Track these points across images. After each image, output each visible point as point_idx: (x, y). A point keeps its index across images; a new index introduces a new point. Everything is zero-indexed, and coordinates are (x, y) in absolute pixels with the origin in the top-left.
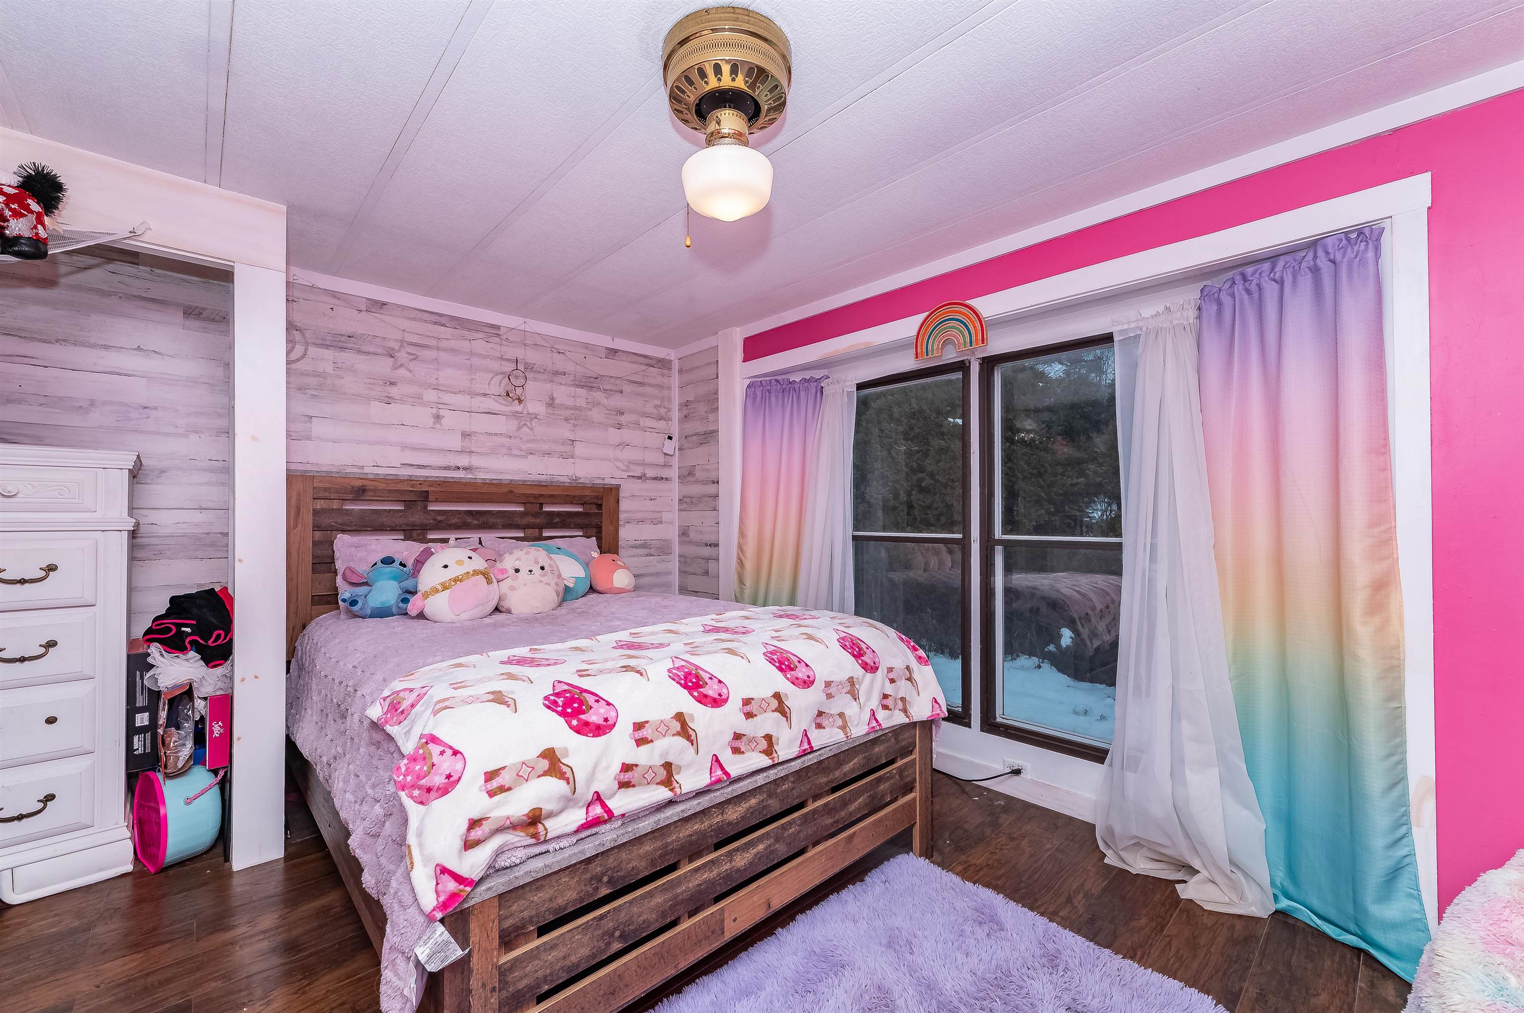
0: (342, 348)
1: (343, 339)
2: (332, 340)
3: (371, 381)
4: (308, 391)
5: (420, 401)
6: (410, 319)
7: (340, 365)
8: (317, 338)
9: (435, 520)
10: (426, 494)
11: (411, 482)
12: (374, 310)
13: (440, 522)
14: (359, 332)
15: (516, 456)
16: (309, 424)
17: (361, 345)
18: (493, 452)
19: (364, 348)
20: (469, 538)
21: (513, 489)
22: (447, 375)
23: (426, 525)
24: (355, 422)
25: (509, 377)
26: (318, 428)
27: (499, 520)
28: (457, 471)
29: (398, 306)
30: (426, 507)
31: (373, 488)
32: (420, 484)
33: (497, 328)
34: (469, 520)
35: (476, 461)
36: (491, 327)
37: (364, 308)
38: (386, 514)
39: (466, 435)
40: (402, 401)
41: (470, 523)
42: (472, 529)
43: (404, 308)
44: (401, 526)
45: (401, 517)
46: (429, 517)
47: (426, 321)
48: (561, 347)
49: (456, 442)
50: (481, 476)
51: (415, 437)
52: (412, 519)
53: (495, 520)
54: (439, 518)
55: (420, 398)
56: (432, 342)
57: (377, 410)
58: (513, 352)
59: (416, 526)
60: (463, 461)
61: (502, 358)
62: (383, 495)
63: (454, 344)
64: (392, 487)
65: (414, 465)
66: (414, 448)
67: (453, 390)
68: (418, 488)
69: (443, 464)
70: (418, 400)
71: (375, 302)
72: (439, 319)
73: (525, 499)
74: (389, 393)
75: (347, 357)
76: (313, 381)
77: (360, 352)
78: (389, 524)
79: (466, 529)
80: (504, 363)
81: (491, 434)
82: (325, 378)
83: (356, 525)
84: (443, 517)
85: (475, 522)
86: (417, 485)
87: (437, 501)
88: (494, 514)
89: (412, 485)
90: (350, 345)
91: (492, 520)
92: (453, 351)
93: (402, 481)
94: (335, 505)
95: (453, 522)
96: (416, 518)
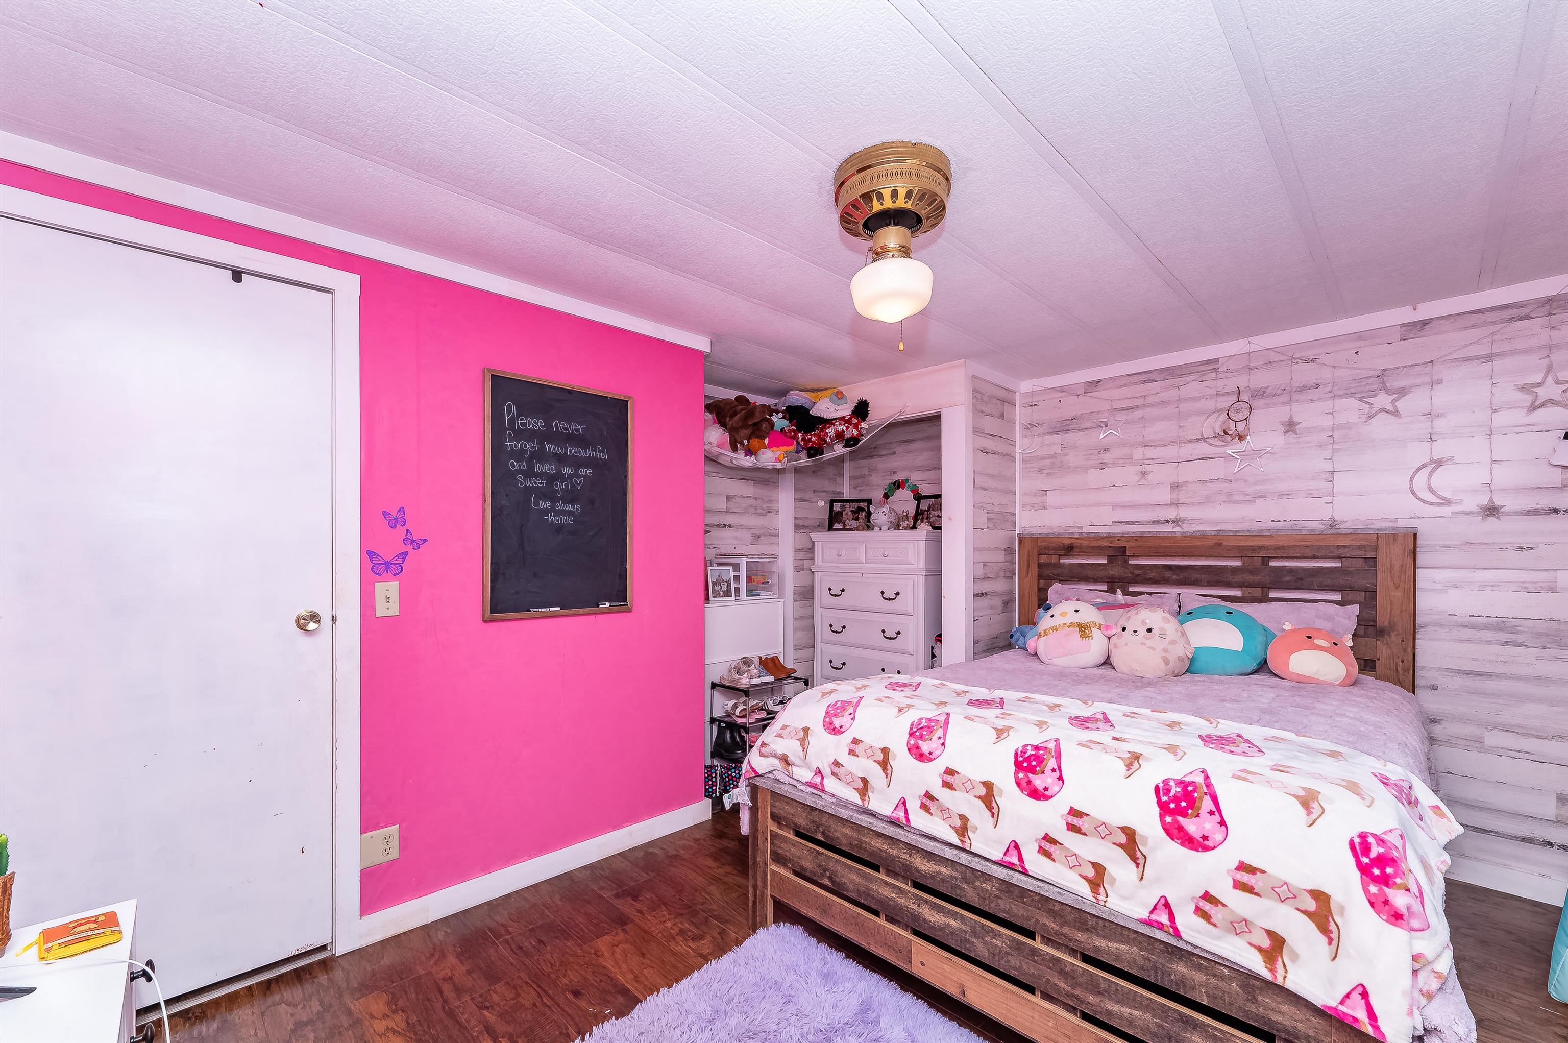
0: (1067, 431)
1: (1068, 422)
2: (1060, 427)
3: (1089, 452)
4: (1045, 471)
5: (1130, 461)
6: (1121, 387)
7: (1065, 445)
8: (1050, 428)
9: (1133, 574)
10: (1124, 549)
11: (1110, 539)
12: (1091, 390)
13: (1137, 576)
14: (1079, 413)
15: (1238, 502)
16: (1045, 497)
17: (1081, 424)
18: (1208, 500)
19: (1083, 426)
20: (1165, 593)
21: (1221, 542)
22: (1160, 429)
23: (1124, 578)
24: (1076, 490)
25: (1228, 414)
26: (1052, 499)
27: (1203, 576)
28: (1166, 525)
29: (1110, 379)
30: (1126, 561)
31: (1079, 545)
32: (1118, 540)
33: (1216, 362)
34: (1168, 574)
35: (1183, 512)
36: (1207, 364)
37: (1081, 391)
38: (1089, 567)
39: (1175, 487)
40: (1114, 464)
41: (1169, 577)
42: (1171, 584)
43: (1114, 379)
44: (1101, 578)
45: (1102, 570)
46: (1127, 571)
47: (1135, 383)
48: (1309, 354)
49: (1165, 495)
50: (1188, 528)
51: (1125, 496)
52: (1111, 572)
53: (1198, 576)
54: (1137, 572)
55: (1130, 458)
56: (1140, 402)
57: (1094, 477)
58: (1231, 384)
59: (1114, 578)
60: (1171, 514)
61: (1219, 394)
62: (1086, 551)
63: (1165, 396)
64: (1094, 544)
65: (1123, 522)
66: (1124, 507)
67: (1163, 443)
68: (1117, 544)
69: (1152, 519)
70: (1128, 460)
71: (1091, 383)
72: (1147, 377)
73: (1239, 552)
74: (1103, 459)
75: (1070, 437)
76: (1047, 462)
77: (1080, 430)
78: (1091, 576)
79: (1165, 584)
80: (1219, 399)
81: (1205, 482)
82: (1056, 458)
83: (1066, 576)
84: (1140, 572)
85: (1175, 577)
86: (1115, 540)
87: (1134, 556)
88: (1196, 570)
89: (1111, 541)
90: (1072, 427)
91: (1195, 576)
92: (1163, 403)
93: (1102, 538)
94: (1054, 559)
95: (1151, 576)
96: (1116, 571)
